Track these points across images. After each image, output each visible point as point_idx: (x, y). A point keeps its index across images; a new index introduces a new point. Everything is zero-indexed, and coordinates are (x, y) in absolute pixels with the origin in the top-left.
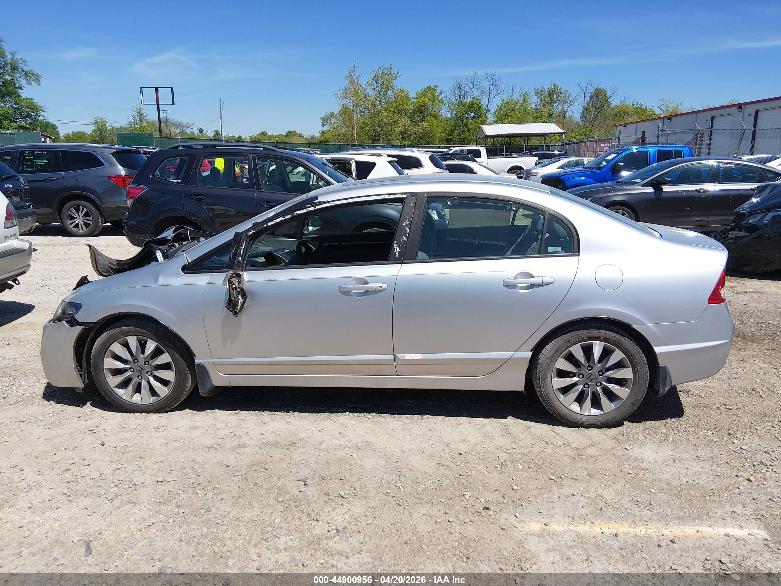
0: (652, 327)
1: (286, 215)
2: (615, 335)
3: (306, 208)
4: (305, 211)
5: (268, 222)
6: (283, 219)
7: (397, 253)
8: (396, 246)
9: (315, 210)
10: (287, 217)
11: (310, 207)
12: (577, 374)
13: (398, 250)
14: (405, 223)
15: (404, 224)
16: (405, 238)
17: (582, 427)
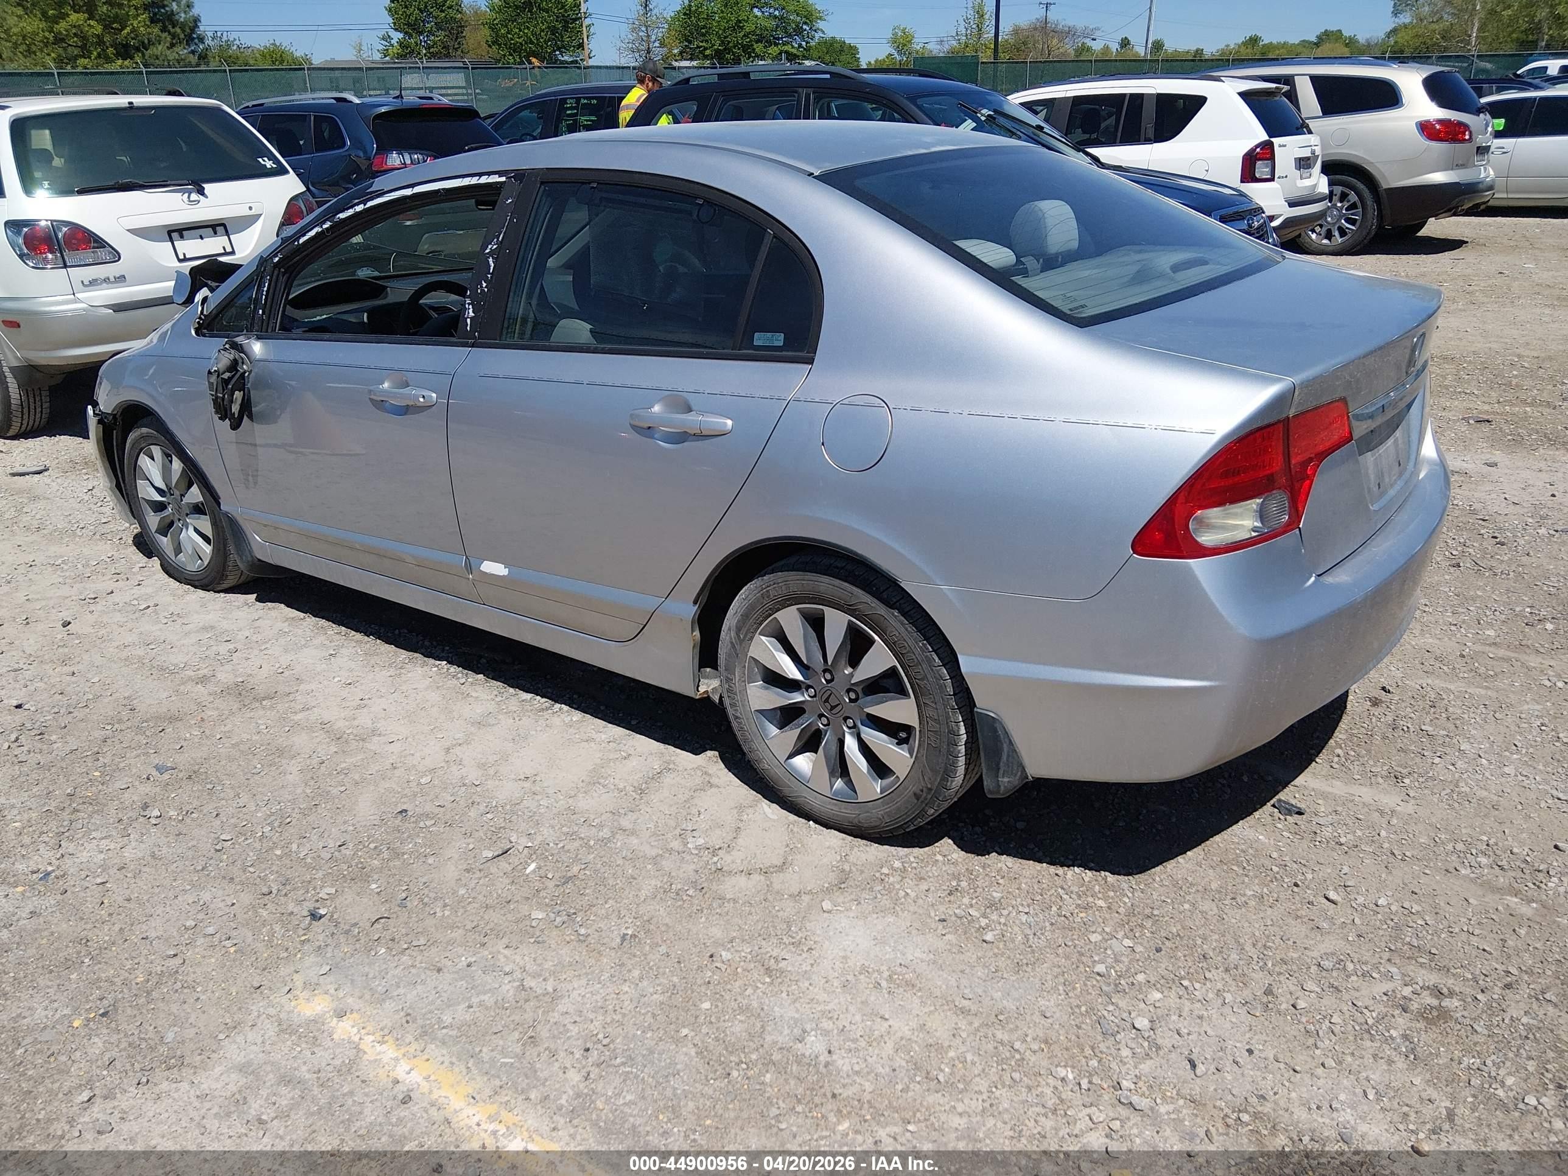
0: (948, 593)
1: (324, 222)
2: (869, 601)
3: (352, 207)
4: (350, 212)
5: (299, 238)
6: (320, 230)
7: (469, 321)
8: (469, 304)
9: (365, 210)
10: (325, 226)
11: (358, 204)
12: (803, 686)
13: (472, 314)
14: (490, 247)
15: (487, 251)
16: (484, 285)
17: (814, 821)
